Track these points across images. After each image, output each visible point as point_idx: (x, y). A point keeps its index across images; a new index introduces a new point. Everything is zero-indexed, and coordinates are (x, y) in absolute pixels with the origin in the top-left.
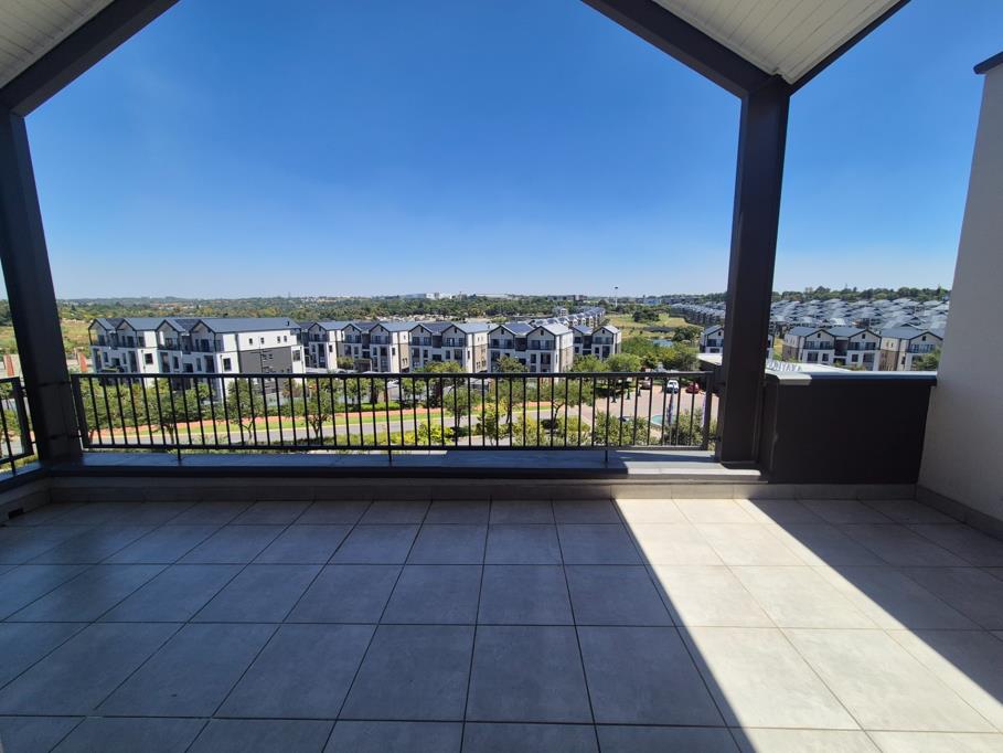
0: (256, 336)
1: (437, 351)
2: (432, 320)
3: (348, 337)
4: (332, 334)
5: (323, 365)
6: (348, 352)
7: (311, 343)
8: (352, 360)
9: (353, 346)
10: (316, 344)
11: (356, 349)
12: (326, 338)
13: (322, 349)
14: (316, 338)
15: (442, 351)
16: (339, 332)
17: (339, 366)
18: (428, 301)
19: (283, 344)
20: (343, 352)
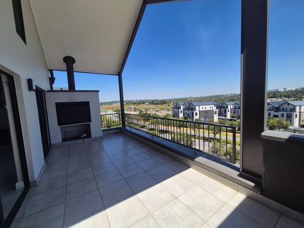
0: (204, 107)
1: (276, 113)
2: (280, 100)
3: (235, 108)
4: (229, 106)
5: (226, 116)
6: (235, 112)
7: (222, 109)
8: (235, 115)
9: (236, 110)
10: (224, 109)
11: (238, 111)
12: (227, 107)
13: (225, 111)
14: (224, 107)
15: (279, 114)
16: (232, 106)
17: (231, 116)
18: (280, 92)
19: (212, 109)
20: (233, 112)
